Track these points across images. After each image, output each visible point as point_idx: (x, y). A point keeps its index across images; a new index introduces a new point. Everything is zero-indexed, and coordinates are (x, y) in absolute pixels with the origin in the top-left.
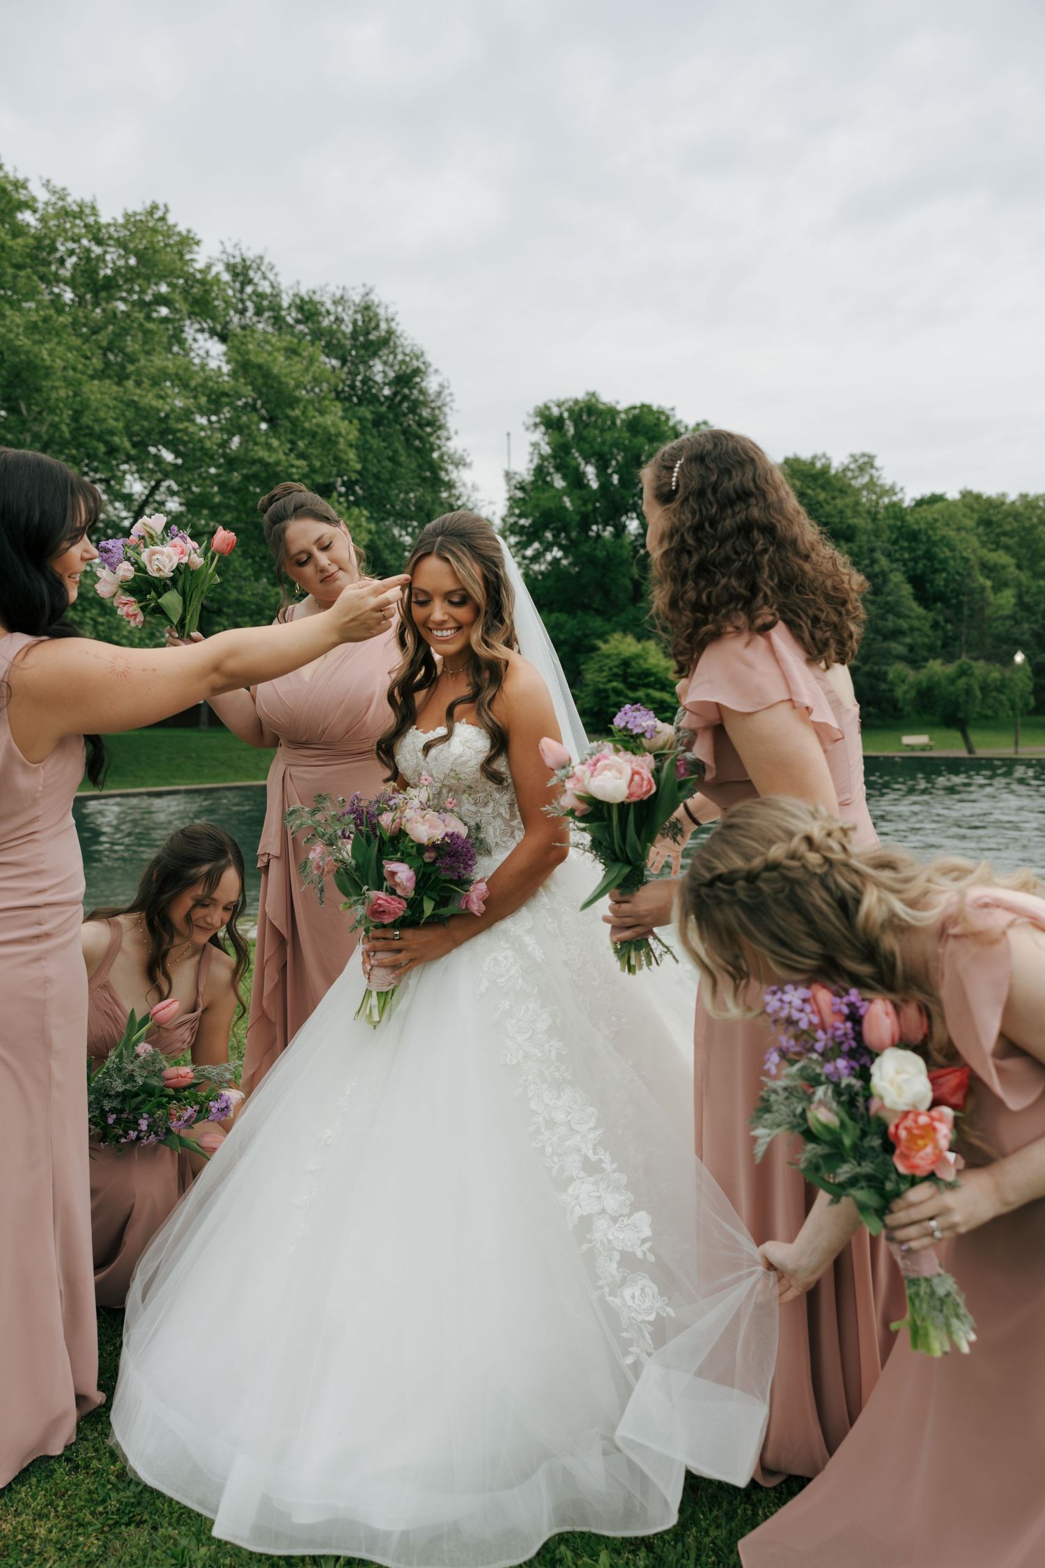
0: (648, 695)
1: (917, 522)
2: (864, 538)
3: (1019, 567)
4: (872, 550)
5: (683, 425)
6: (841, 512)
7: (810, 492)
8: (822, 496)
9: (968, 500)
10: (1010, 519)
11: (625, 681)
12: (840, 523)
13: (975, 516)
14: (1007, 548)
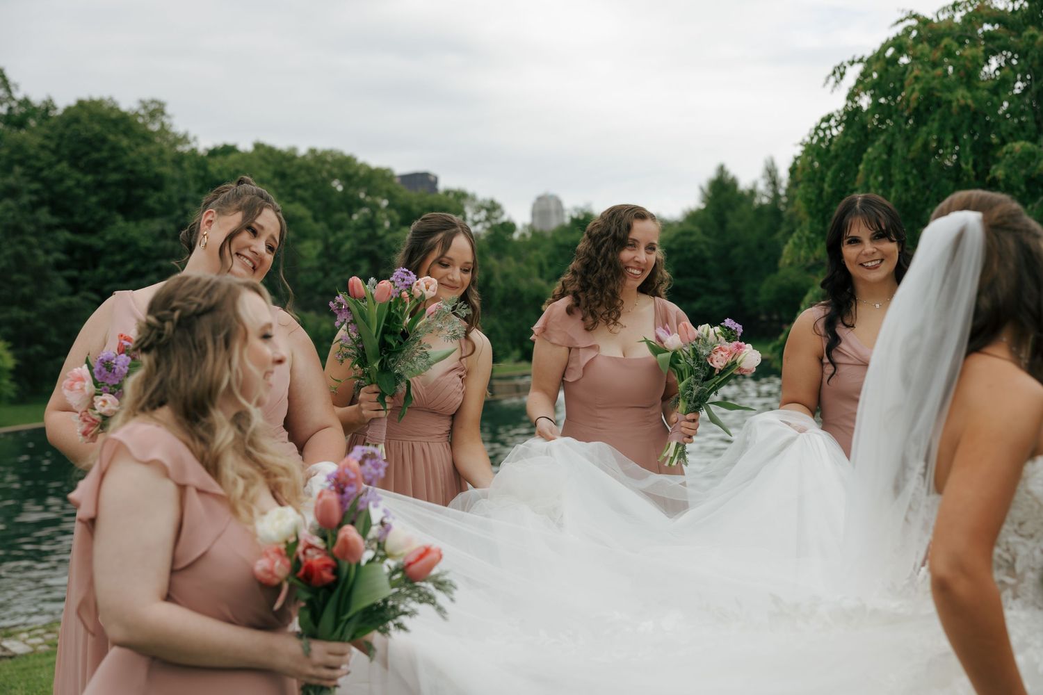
1: (220, 172)
2: (174, 188)
3: (316, 219)
4: (183, 200)
6: (147, 160)
7: (111, 137)
8: (125, 142)
9: (262, 151)
10: (303, 172)
12: (148, 171)
13: (271, 168)
14: (303, 201)
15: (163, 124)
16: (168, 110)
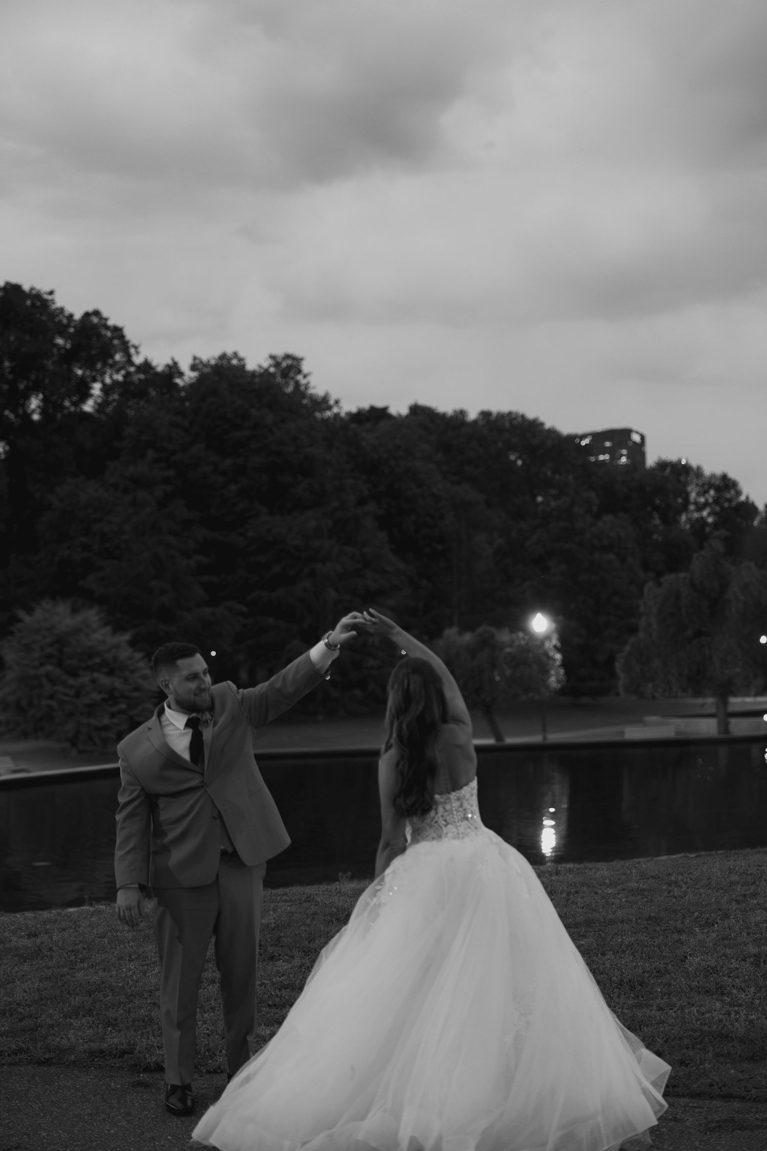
0: (93, 681)
3: (490, 504)
5: (66, 314)
9: (418, 416)
10: (474, 444)
11: (60, 664)
14: (473, 481)
15: (297, 384)
16: (305, 367)
